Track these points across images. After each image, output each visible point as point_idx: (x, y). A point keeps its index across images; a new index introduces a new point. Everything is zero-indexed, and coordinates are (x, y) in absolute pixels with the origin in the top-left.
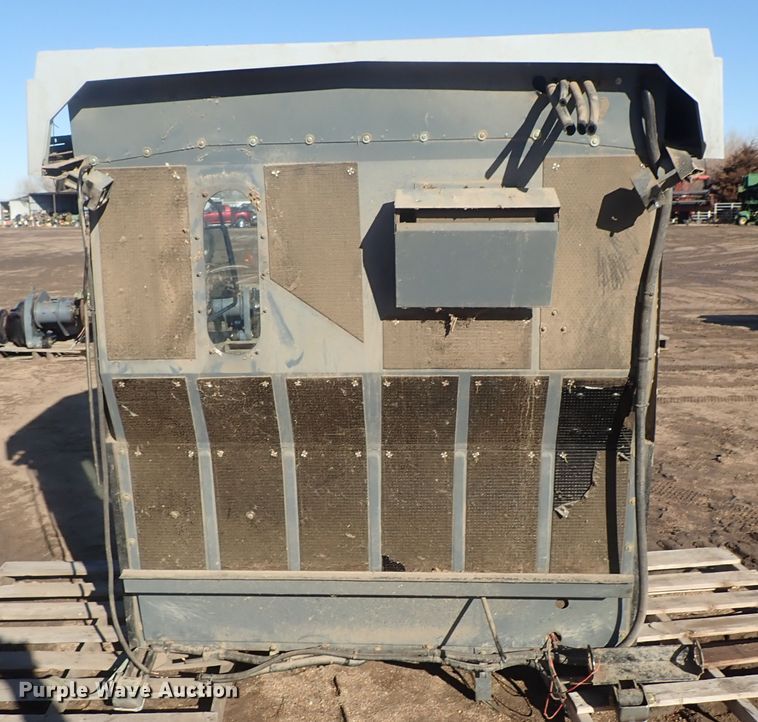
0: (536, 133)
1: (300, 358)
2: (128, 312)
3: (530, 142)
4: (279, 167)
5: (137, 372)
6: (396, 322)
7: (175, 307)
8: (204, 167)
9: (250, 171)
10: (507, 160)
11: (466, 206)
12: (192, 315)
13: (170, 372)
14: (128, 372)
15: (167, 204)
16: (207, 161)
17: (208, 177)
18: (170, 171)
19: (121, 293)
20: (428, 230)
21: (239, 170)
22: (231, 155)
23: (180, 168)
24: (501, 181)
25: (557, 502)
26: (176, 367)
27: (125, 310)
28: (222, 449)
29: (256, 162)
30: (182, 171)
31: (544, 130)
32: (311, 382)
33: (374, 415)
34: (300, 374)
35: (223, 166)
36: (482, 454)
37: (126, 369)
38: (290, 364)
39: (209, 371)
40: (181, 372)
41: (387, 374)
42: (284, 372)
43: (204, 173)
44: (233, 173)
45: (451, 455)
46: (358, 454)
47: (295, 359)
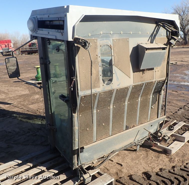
0: (155, 32)
1: (120, 84)
2: (85, 78)
3: (154, 34)
4: (116, 39)
5: (87, 93)
6: (136, 73)
7: (95, 75)
8: (101, 39)
9: (110, 40)
10: (150, 38)
11: (150, 47)
12: (99, 77)
13: (95, 92)
14: (86, 94)
15: (93, 48)
16: (102, 37)
17: (102, 41)
18: (94, 40)
19: (83, 73)
20: (150, 52)
21: (108, 40)
22: (106, 36)
23: (96, 39)
24: (150, 42)
25: (152, 105)
26: (96, 90)
27: (85, 77)
28: (99, 110)
29: (111, 38)
30: (97, 40)
31: (156, 32)
32: (121, 89)
33: (129, 94)
34: (119, 87)
35: (104, 39)
36: (143, 99)
37: (85, 93)
38: (118, 86)
39: (103, 90)
40: (97, 91)
41: (134, 85)
42: (117, 87)
43: (101, 40)
44: (107, 40)
45: (138, 100)
46: (124, 104)
47: (119, 84)
